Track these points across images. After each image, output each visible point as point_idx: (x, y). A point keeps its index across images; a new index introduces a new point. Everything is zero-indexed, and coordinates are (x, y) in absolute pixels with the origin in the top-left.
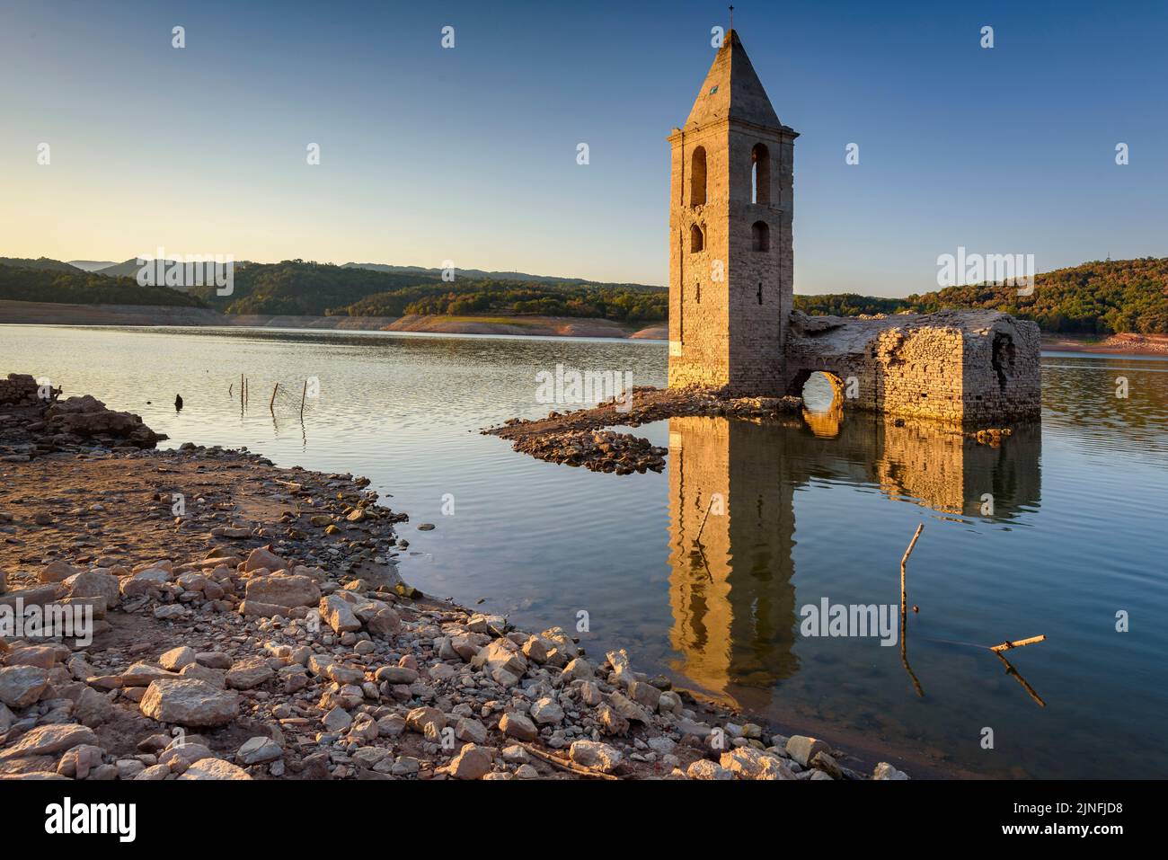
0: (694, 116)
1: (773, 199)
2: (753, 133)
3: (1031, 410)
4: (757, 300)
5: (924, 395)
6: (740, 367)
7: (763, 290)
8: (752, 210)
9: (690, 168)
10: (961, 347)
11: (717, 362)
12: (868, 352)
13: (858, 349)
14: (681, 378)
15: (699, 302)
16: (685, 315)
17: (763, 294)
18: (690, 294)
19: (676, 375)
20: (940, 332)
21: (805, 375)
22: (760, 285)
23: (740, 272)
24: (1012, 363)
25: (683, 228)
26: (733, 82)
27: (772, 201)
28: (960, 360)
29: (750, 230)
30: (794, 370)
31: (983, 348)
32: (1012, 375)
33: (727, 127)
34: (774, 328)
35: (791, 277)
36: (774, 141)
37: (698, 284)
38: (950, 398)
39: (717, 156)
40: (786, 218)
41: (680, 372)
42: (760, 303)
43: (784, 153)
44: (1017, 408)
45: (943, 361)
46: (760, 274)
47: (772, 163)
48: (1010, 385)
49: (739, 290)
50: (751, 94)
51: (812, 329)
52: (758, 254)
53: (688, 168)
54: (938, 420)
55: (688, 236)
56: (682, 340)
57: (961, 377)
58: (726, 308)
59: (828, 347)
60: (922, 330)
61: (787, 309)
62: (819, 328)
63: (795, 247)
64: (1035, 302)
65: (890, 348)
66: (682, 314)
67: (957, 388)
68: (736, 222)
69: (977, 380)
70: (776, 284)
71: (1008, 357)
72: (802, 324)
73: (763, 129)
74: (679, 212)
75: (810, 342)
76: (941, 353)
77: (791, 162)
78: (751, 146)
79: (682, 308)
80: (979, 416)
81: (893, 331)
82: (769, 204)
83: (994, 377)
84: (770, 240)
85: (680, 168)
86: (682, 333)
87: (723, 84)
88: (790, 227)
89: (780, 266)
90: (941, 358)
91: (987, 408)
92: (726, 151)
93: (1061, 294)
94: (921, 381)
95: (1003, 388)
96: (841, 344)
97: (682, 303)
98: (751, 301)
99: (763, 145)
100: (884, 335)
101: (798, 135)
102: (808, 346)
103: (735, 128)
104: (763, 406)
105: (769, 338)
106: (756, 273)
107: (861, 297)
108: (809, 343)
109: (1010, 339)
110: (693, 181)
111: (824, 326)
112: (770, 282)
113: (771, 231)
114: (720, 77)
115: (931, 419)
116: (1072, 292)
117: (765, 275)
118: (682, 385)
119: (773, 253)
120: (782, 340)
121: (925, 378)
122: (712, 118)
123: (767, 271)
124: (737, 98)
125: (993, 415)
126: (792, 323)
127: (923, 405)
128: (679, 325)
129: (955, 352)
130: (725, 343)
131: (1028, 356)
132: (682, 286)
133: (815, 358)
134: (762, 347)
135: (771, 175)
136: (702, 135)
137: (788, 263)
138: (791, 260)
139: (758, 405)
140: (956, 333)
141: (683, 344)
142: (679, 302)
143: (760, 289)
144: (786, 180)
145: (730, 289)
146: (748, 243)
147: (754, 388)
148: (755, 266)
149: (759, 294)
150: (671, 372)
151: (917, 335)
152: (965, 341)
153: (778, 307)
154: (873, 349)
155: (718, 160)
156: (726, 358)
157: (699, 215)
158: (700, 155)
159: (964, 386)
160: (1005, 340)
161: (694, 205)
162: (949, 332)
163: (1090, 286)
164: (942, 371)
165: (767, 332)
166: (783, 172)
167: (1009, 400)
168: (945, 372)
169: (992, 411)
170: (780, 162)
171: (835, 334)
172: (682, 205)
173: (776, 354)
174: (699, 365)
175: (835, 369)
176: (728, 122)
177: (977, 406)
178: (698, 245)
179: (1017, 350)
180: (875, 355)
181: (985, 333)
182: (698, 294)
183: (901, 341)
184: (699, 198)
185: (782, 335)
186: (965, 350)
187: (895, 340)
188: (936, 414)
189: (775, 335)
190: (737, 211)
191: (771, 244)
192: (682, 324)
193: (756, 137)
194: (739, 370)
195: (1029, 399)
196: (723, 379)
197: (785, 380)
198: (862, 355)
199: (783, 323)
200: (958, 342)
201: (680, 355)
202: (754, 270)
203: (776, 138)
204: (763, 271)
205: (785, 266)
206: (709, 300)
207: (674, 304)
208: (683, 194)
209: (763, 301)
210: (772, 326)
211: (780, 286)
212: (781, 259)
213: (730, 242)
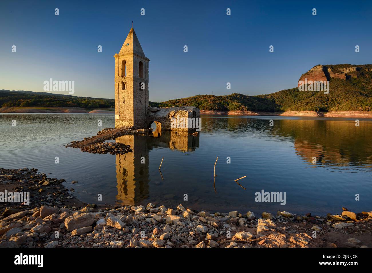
0: (122, 51)
1: (144, 77)
2: (139, 58)
7: (142, 101)
8: (139, 79)
9: (121, 66)
11: (130, 120)
12: (167, 116)
13: (165, 116)
14: (119, 125)
15: (124, 104)
16: (120, 107)
18: (122, 101)
19: (118, 124)
20: (183, 112)
21: (152, 122)
22: (141, 99)
23: (136, 96)
25: (119, 83)
29: (139, 85)
30: (149, 121)
31: (191, 115)
33: (132, 56)
34: (144, 111)
35: (148, 98)
37: (124, 99)
39: (129, 63)
40: (147, 82)
42: (141, 104)
43: (146, 65)
47: (143, 67)
49: (136, 100)
50: (138, 47)
51: (153, 111)
52: (140, 91)
54: (183, 131)
55: (121, 85)
58: (133, 106)
59: (158, 115)
60: (179, 111)
61: (147, 105)
64: (186, 104)
65: (173, 115)
66: (119, 107)
68: (135, 82)
70: (145, 99)
71: (195, 117)
72: (151, 109)
73: (141, 57)
74: (118, 78)
75: (153, 114)
76: (183, 116)
77: (148, 67)
78: (138, 62)
79: (119, 105)
81: (173, 111)
82: (143, 78)
85: (118, 65)
86: (119, 112)
87: (131, 43)
92: (132, 62)
93: (191, 102)
96: (161, 114)
97: (119, 104)
98: (139, 103)
99: (141, 62)
100: (171, 112)
101: (150, 60)
102: (153, 115)
103: (135, 56)
107: (151, 102)
110: (122, 69)
111: (156, 110)
112: (143, 99)
114: (130, 41)
115: (181, 131)
116: (193, 101)
117: (142, 97)
118: (120, 127)
119: (144, 91)
120: (146, 114)
122: (128, 52)
123: (143, 96)
124: (135, 48)
126: (148, 109)
127: (180, 128)
129: (186, 116)
130: (133, 115)
131: (198, 116)
132: (119, 99)
133: (155, 118)
134: (142, 116)
135: (143, 70)
136: (125, 57)
137: (147, 94)
138: (148, 93)
139: (143, 131)
140: (187, 112)
141: (120, 115)
142: (118, 103)
144: (147, 72)
145: (134, 100)
150: (116, 123)
153: (145, 105)
155: (130, 64)
156: (133, 119)
157: (124, 79)
158: (124, 62)
161: (122, 76)
162: (185, 111)
163: (196, 100)
166: (146, 70)
170: (146, 67)
171: (159, 112)
172: (119, 76)
173: (145, 117)
174: (125, 121)
175: (160, 121)
176: (133, 54)
178: (124, 87)
180: (169, 117)
181: (192, 112)
182: (124, 102)
183: (175, 114)
184: (124, 75)
185: (146, 112)
186: (188, 115)
187: (174, 113)
189: (144, 112)
190: (135, 79)
192: (119, 110)
193: (140, 59)
194: (136, 122)
196: (132, 124)
197: (147, 124)
199: (146, 109)
200: (187, 113)
201: (119, 118)
202: (139, 95)
203: (145, 60)
204: (141, 96)
205: (147, 95)
206: (127, 103)
207: (117, 104)
208: (119, 73)
209: (142, 104)
210: (144, 110)
211: (146, 100)
212: (146, 93)
213: (134, 88)
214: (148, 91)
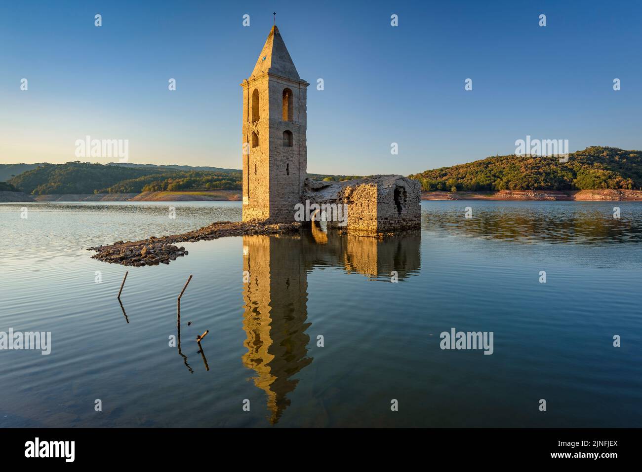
0: (254, 73)
1: (295, 118)
2: (283, 82)
3: (415, 224)
4: (286, 173)
5: (361, 219)
6: (276, 209)
7: (290, 167)
8: (283, 124)
9: (252, 101)
10: (376, 193)
11: (264, 206)
12: (338, 198)
13: (334, 197)
14: (248, 216)
15: (256, 175)
16: (250, 182)
17: (289, 169)
18: (252, 170)
19: (246, 215)
20: (367, 187)
22: (288, 164)
23: (276, 157)
24: (405, 201)
25: (248, 134)
26: (273, 54)
27: (294, 120)
28: (376, 200)
29: (282, 135)
31: (388, 194)
32: (405, 207)
33: (267, 79)
35: (305, 160)
36: (295, 87)
37: (256, 165)
38: (372, 220)
39: (263, 94)
40: (303, 129)
41: (248, 213)
42: (288, 174)
43: (301, 94)
44: (407, 223)
45: (369, 201)
46: (288, 159)
47: (295, 100)
48: (404, 212)
49: (275, 167)
50: (284, 61)
51: (315, 188)
52: (286, 148)
53: (251, 101)
54: (367, 231)
55: (251, 138)
56: (248, 196)
57: (376, 208)
58: (268, 177)
59: (321, 197)
60: (360, 186)
61: (303, 178)
62: (319, 187)
63: (307, 144)
65: (347, 195)
66: (248, 181)
67: (375, 214)
68: (273, 130)
69: (385, 210)
70: (297, 164)
71: (404, 198)
72: (311, 185)
73: (289, 80)
74: (247, 126)
76: (368, 197)
77: (305, 98)
78: (282, 90)
79: (248, 178)
80: (386, 228)
81: (348, 187)
82: (293, 121)
83: (395, 208)
84: (294, 140)
85: (247, 101)
86: (249, 192)
87: (269, 55)
88: (305, 134)
89: (299, 154)
90: (368, 199)
91: (391, 224)
92: (268, 91)
94: (360, 211)
95: (400, 214)
96: (328, 195)
97: (248, 176)
98: (282, 173)
99: (289, 89)
100: (344, 189)
101: (309, 84)
103: (272, 79)
104: (280, 228)
105: (293, 193)
106: (285, 158)
108: (313, 195)
109: (404, 189)
110: (253, 108)
111: (321, 186)
112: (293, 163)
113: (294, 136)
114: (267, 51)
115: (364, 230)
117: (291, 159)
118: (248, 219)
119: (295, 148)
120: (301, 194)
121: (362, 210)
122: (261, 73)
123: (292, 157)
124: (275, 63)
125: (394, 227)
126: (306, 185)
127: (361, 224)
128: (247, 188)
129: (374, 196)
130: (267, 196)
131: (414, 197)
132: (248, 166)
134: (289, 198)
135: (294, 105)
136: (257, 83)
137: (304, 153)
138: (306, 152)
139: (278, 228)
140: (375, 186)
141: (249, 198)
142: (247, 175)
143: (288, 167)
144: (303, 109)
145: (270, 167)
146: (281, 142)
147: (284, 220)
148: (285, 154)
149: (287, 169)
150: (244, 213)
151: (359, 188)
152: (378, 190)
153: (298, 176)
154: (340, 196)
155: (264, 96)
156: (268, 204)
157: (256, 127)
158: (256, 93)
159: (377, 213)
160: (402, 190)
161: (253, 121)
162: (372, 186)
164: (368, 206)
165: (292, 190)
166: (300, 104)
167: (404, 220)
168: (370, 206)
169: (393, 225)
170: (299, 99)
171: (326, 190)
172: (248, 121)
173: (297, 201)
174: (256, 209)
176: (268, 76)
177: (385, 223)
178: (256, 144)
179: (408, 194)
180: (341, 199)
181: (391, 186)
182: (256, 170)
183: (352, 191)
184: (256, 118)
185: (301, 191)
186: (378, 195)
187: (349, 191)
188: (366, 228)
189: (296, 191)
190: (273, 125)
191: (294, 143)
192: (248, 187)
193: (285, 85)
194: (276, 210)
195: (414, 219)
196: (267, 215)
198: (336, 200)
199: (301, 185)
200: (375, 191)
201: (247, 204)
202: (284, 157)
203: (297, 86)
204: (289, 157)
205: (302, 155)
206: (260, 173)
207: (245, 176)
208: (248, 115)
209: (290, 174)
210: (295, 187)
211: (299, 165)
212: (299, 151)
213: (270, 141)
214: (306, 147)
